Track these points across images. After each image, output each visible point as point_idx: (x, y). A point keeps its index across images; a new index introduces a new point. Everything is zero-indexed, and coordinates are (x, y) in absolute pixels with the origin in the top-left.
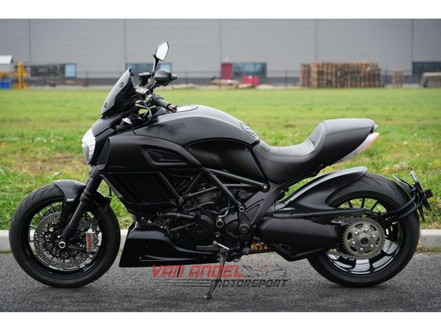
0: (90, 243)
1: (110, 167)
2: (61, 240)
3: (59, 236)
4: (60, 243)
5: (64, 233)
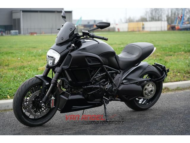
0: (53, 104)
1: (72, 67)
2: (42, 103)
3: (41, 102)
4: (42, 105)
5: (44, 100)
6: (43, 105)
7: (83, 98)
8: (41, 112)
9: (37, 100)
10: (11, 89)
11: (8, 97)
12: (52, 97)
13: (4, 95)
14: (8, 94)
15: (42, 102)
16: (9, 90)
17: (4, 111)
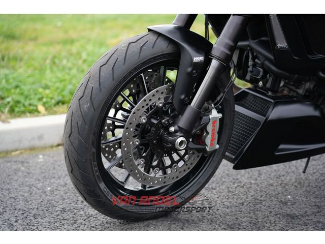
2: (178, 134)
3: (172, 129)
4: (180, 140)
5: (183, 121)
6: (181, 143)
7: (317, 113)
8: (170, 167)
9: (155, 122)
10: (46, 87)
11: (41, 108)
12: (210, 112)
13: (27, 103)
14: (40, 99)
15: (176, 131)
16: (41, 90)
17: (28, 152)
